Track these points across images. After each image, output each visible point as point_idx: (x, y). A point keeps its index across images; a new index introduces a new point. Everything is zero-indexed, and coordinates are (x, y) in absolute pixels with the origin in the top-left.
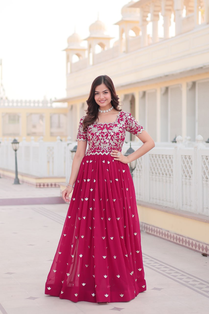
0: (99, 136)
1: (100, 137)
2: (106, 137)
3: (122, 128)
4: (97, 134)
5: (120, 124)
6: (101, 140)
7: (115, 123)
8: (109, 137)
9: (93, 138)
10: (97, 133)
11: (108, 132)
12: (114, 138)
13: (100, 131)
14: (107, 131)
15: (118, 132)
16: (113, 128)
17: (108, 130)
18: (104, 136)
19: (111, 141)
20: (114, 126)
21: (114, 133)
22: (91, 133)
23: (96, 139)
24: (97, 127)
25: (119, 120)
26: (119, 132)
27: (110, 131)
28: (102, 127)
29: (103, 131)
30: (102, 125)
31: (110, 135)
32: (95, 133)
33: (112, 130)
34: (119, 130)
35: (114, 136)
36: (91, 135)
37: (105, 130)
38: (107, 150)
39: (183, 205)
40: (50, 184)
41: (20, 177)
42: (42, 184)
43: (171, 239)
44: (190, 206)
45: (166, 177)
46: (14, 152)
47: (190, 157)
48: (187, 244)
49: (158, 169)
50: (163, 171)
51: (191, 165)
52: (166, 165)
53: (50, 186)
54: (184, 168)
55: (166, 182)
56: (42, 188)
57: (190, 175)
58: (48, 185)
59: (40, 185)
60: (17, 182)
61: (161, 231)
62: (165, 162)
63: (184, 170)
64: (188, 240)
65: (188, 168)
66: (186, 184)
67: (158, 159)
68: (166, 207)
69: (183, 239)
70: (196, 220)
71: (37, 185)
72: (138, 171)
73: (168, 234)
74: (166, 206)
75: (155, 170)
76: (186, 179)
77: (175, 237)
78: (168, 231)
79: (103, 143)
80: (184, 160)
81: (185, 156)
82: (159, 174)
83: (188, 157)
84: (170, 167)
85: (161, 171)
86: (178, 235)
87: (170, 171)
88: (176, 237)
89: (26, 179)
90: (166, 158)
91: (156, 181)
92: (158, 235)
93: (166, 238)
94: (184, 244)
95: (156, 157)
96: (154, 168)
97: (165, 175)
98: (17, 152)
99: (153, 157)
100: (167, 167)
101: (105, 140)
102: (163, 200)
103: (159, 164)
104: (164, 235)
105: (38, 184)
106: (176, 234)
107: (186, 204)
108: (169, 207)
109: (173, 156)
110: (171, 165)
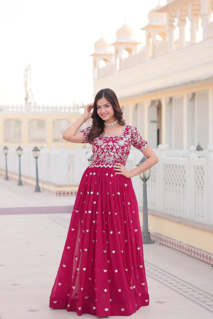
0: (104, 148)
1: (105, 150)
2: (111, 149)
3: (127, 142)
4: (103, 147)
5: (126, 138)
6: (106, 153)
7: (120, 136)
8: (114, 150)
9: (98, 150)
10: (102, 145)
11: (114, 145)
12: (119, 151)
13: (106, 144)
14: (112, 144)
15: (123, 146)
16: (118, 141)
17: (114, 143)
18: (109, 149)
19: (116, 155)
20: (120, 139)
21: (119, 146)
22: (96, 145)
23: (101, 151)
24: (103, 140)
25: (125, 133)
26: (125, 145)
27: (115, 144)
28: (108, 140)
29: (108, 144)
30: (108, 138)
31: (115, 149)
32: (101, 145)
33: (117, 143)
34: (124, 143)
35: (119, 149)
36: (96, 147)
37: (110, 143)
38: (111, 163)
39: (195, 216)
40: (70, 192)
41: (40, 185)
42: (62, 192)
43: (183, 251)
44: (203, 217)
45: (180, 187)
46: (35, 159)
47: (203, 167)
48: (199, 255)
49: (171, 179)
50: (176, 181)
51: (203, 176)
52: (180, 175)
53: (70, 194)
54: (196, 178)
55: (180, 192)
56: (62, 196)
57: (202, 186)
58: (68, 193)
59: (60, 194)
60: (38, 189)
61: (174, 242)
62: (178, 172)
63: (196, 181)
64: (199, 252)
65: (200, 179)
66: (198, 195)
67: (172, 169)
68: (180, 218)
69: (194, 250)
70: (207, 231)
71: (57, 194)
72: (153, 181)
73: (180, 245)
74: (179, 216)
75: (169, 180)
76: (198, 189)
77: (187, 248)
78: (181, 242)
79: (108, 156)
80: (196, 170)
81: (198, 166)
82: (173, 184)
83: (201, 167)
84: (183, 178)
85: (175, 181)
86: (190, 246)
87: (183, 182)
88: (189, 248)
89: (46, 187)
90: (180, 168)
91: (170, 191)
92: (171, 246)
93: (179, 249)
94: (196, 256)
95: (170, 167)
96: (168, 178)
97: (178, 185)
98: (38, 159)
99: (167, 167)
100: (180, 177)
101: (110, 153)
102: (176, 211)
103: (173, 174)
104: (176, 246)
105: (58, 192)
106: (188, 245)
107: (199, 215)
108: (182, 218)
109: (186, 166)
110: (184, 175)
